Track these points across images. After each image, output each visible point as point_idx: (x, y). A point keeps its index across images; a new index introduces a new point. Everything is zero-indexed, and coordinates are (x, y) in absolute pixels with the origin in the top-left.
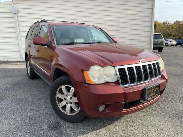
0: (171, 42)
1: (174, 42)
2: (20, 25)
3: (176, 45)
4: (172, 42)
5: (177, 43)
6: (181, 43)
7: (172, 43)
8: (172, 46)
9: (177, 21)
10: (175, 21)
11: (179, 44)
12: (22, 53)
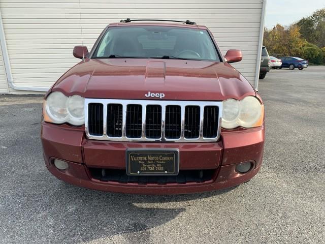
0: (273, 61)
1: (278, 63)
2: (6, 21)
3: (280, 68)
4: (275, 61)
5: (282, 64)
6: (289, 63)
7: (274, 63)
8: (275, 69)
9: (278, 25)
10: (276, 25)
11: (285, 65)
12: (12, 77)
